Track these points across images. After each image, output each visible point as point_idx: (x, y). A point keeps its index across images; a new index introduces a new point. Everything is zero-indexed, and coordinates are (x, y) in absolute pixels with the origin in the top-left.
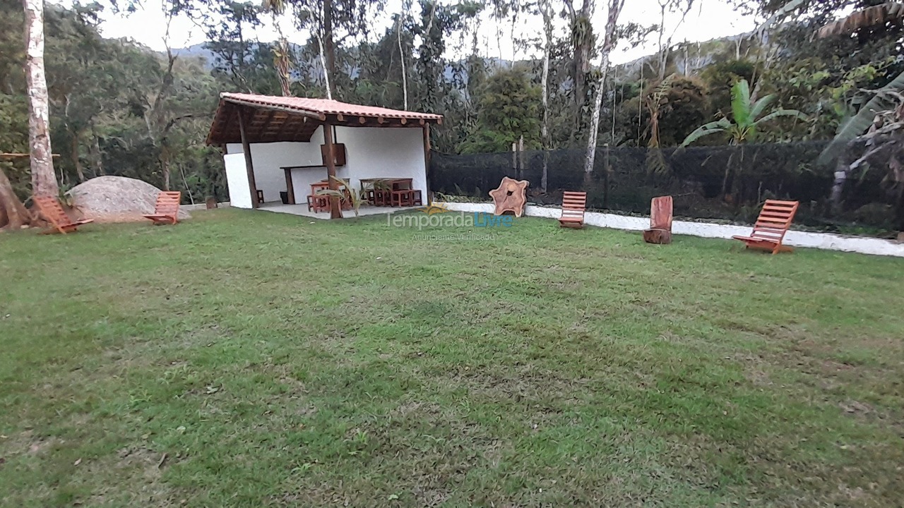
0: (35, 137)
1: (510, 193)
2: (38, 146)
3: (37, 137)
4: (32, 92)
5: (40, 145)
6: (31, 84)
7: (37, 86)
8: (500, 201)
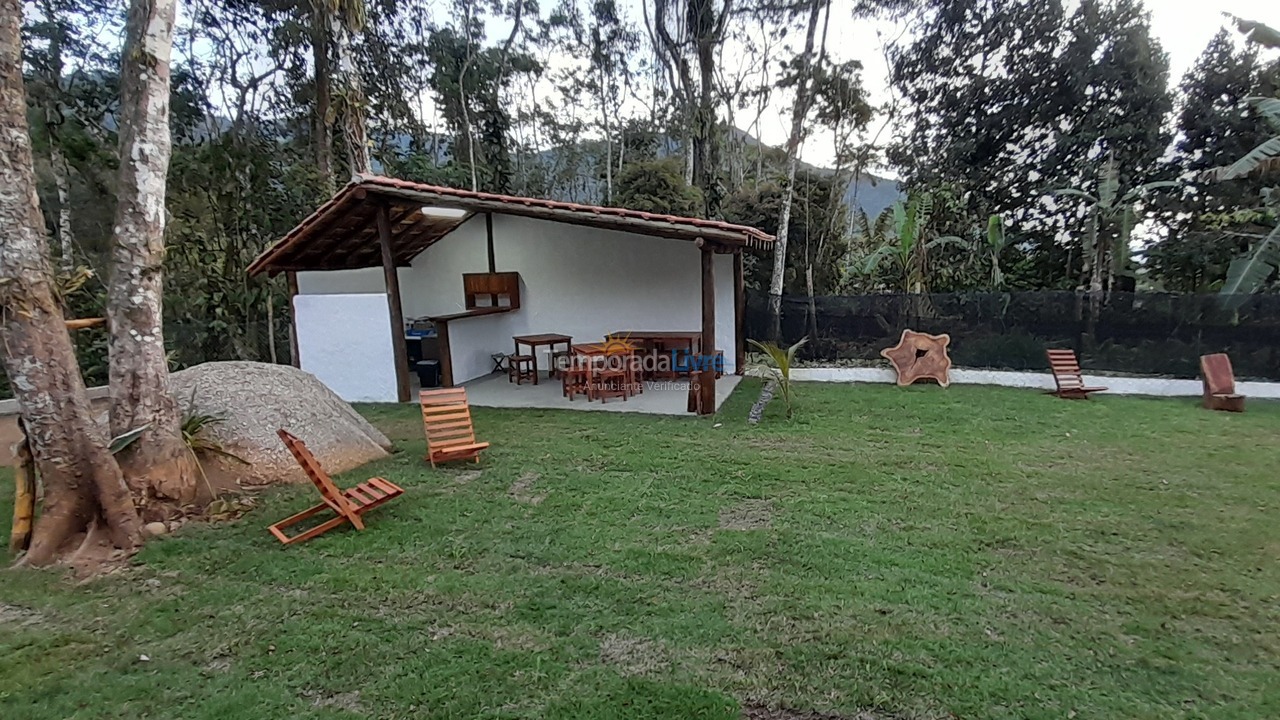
0: (136, 272)
1: (920, 353)
2: (145, 298)
3: (144, 273)
4: (141, 151)
5: (150, 294)
6: (142, 131)
7: (156, 138)
8: (905, 365)
